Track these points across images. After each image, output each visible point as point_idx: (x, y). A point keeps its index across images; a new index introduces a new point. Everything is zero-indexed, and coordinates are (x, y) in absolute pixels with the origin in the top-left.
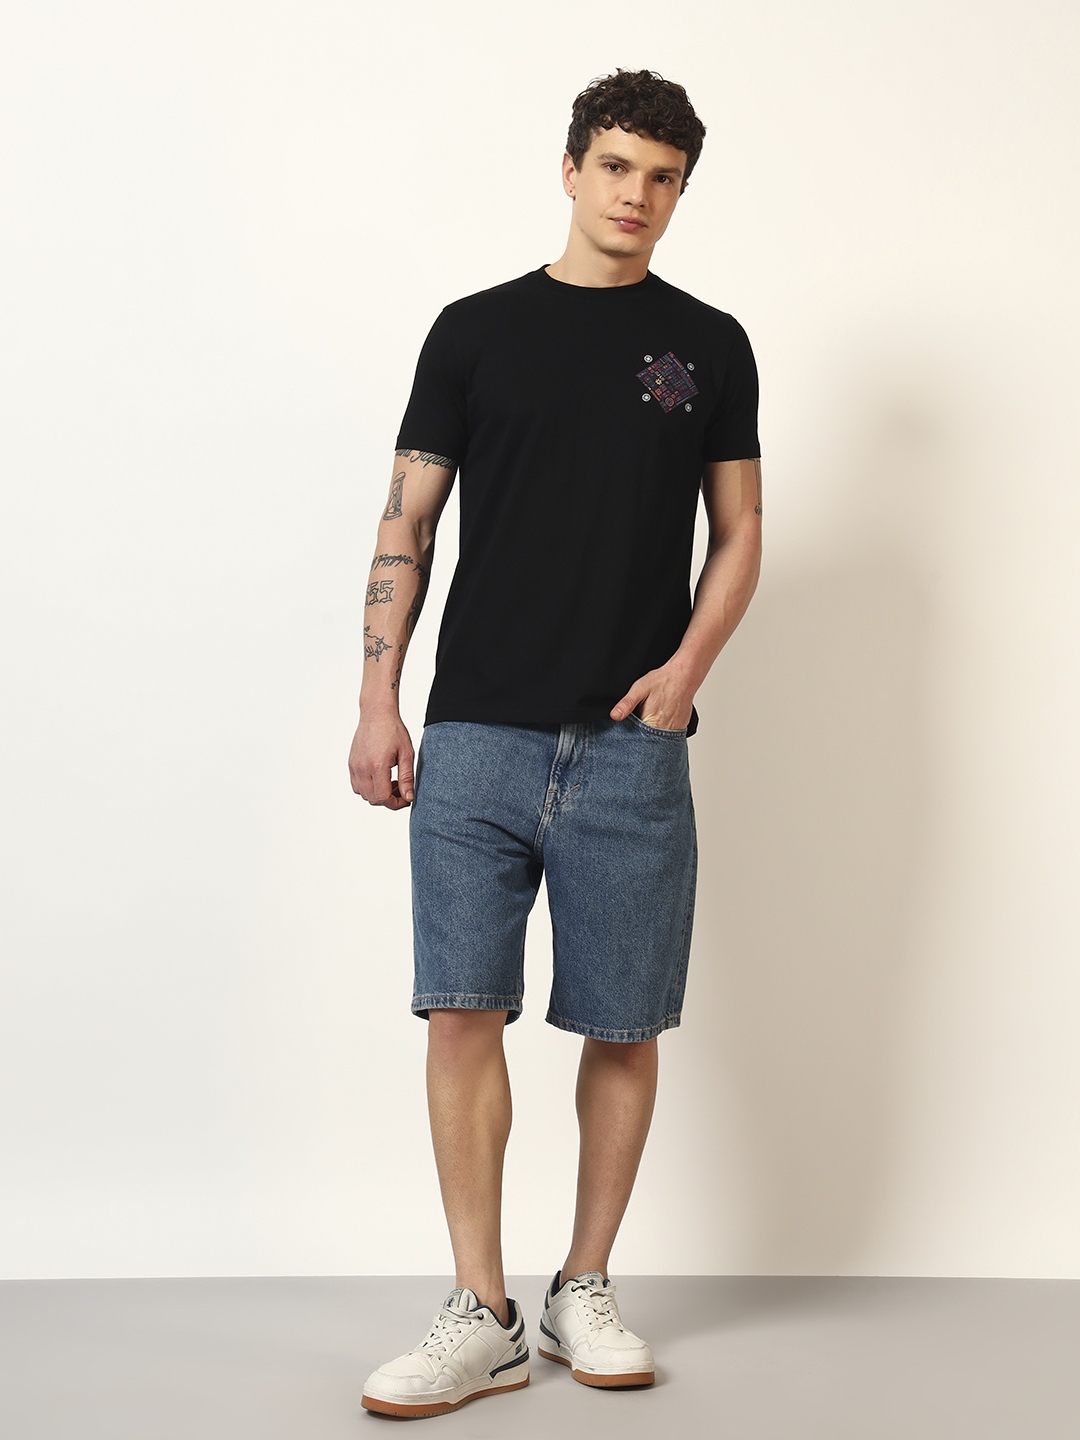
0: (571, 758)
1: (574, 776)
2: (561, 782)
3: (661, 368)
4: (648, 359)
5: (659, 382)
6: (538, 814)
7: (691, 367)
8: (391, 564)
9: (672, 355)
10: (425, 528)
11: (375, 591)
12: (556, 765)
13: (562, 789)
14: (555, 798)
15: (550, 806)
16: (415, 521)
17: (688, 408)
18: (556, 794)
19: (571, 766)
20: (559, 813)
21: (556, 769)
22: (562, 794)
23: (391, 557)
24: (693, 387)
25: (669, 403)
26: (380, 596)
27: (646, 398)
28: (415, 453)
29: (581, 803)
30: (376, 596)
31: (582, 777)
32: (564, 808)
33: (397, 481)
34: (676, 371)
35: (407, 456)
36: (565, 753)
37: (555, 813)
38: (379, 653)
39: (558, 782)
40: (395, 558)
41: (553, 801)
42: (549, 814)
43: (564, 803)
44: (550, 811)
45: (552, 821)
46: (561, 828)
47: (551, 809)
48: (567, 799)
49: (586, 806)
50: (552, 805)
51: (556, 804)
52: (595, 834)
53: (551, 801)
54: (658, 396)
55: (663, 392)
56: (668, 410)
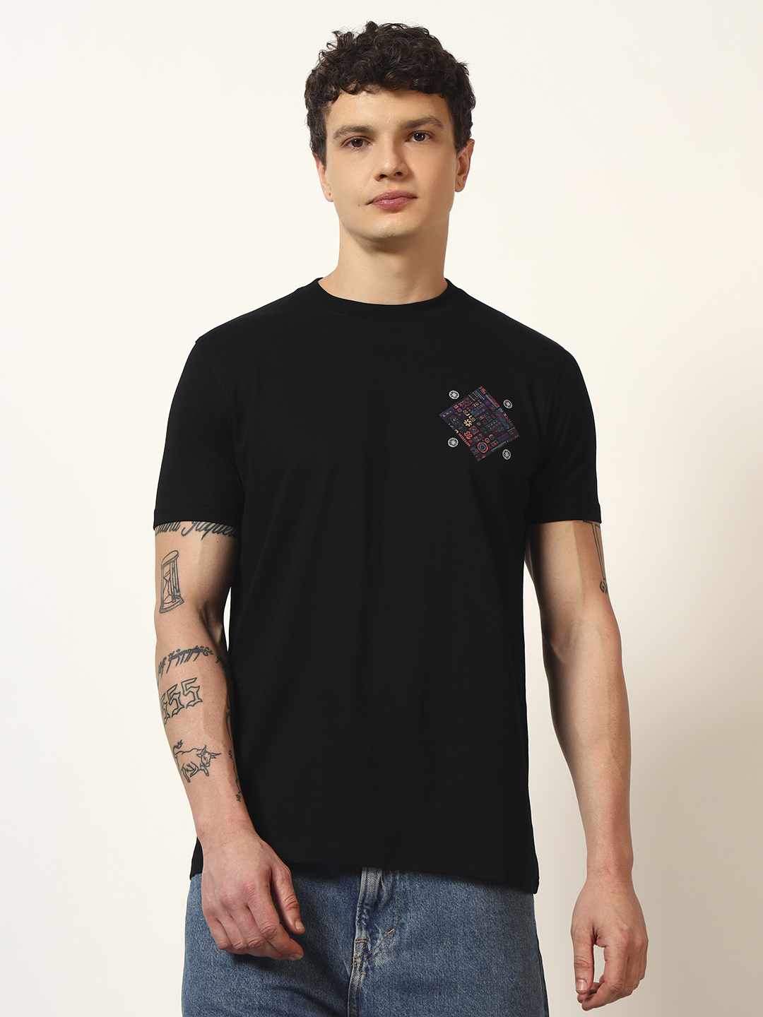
0: (379, 896)
1: (386, 919)
2: (371, 928)
3: (471, 407)
4: (454, 395)
5: (468, 423)
6: (346, 971)
7: (508, 404)
8: (188, 659)
9: (484, 391)
10: (212, 616)
11: (176, 697)
12: (362, 907)
13: (373, 936)
14: (366, 950)
15: (359, 960)
16: (200, 608)
17: (507, 455)
18: (365, 945)
19: (380, 906)
20: (373, 969)
21: (361, 912)
22: (373, 944)
23: (185, 652)
24: (511, 429)
25: (482, 449)
26: (185, 700)
27: (453, 443)
28: (187, 525)
29: (398, 950)
30: (178, 702)
31: (396, 918)
32: (378, 961)
33: (168, 563)
34: (489, 411)
35: (176, 530)
36: (370, 890)
37: (367, 969)
38: (205, 766)
39: (367, 928)
40: (190, 652)
41: (363, 954)
42: (359, 970)
43: (376, 954)
44: (361, 967)
45: (364, 980)
46: (377, 987)
47: (362, 964)
48: (380, 949)
49: (406, 955)
50: (363, 959)
51: (368, 958)
52: (422, 990)
53: (359, 954)
54: (468, 440)
55: (474, 436)
56: (481, 457)
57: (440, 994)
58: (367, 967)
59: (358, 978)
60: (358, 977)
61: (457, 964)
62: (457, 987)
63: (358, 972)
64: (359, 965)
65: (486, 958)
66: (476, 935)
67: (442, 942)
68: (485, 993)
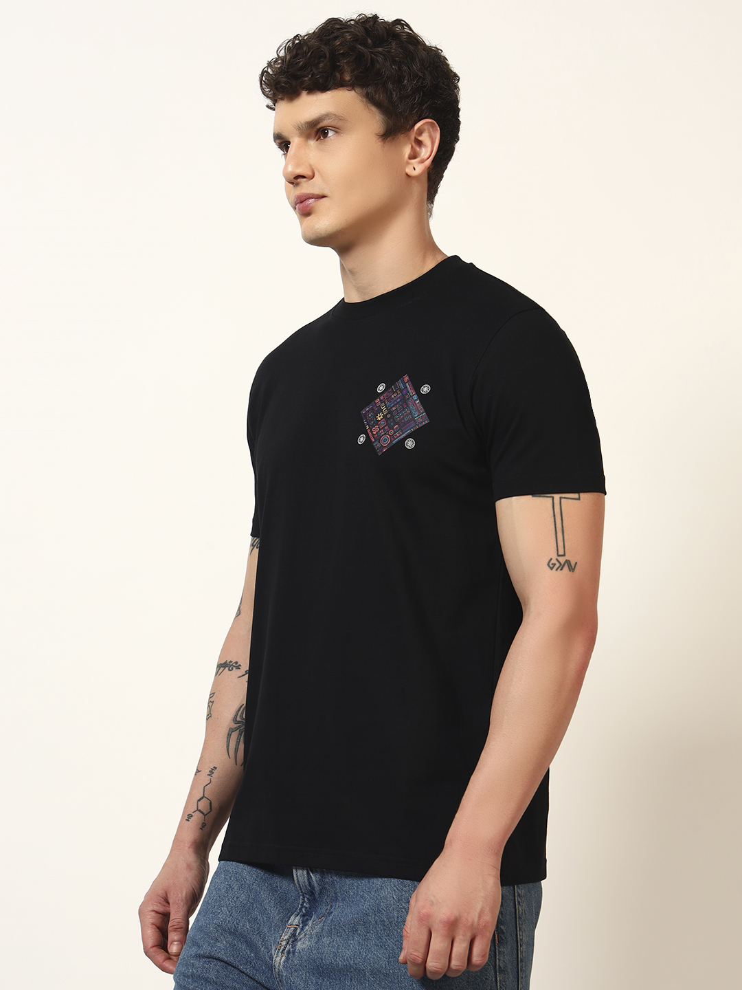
0: (312, 886)
2: (306, 915)
3: (389, 398)
4: (381, 388)
5: (380, 417)
6: (271, 952)
7: (425, 389)
9: (406, 379)
12: (303, 896)
13: (305, 923)
14: (294, 935)
15: (284, 943)
18: (295, 929)
19: (316, 895)
20: (294, 952)
21: (304, 900)
22: (302, 929)
24: (421, 416)
25: (385, 442)
27: (362, 439)
31: (328, 908)
32: (299, 945)
34: (404, 400)
36: (301, 881)
37: (289, 952)
39: (303, 915)
41: (290, 938)
42: (282, 952)
43: (301, 939)
44: (284, 950)
45: (284, 962)
46: (295, 970)
47: (285, 947)
48: (306, 935)
49: (326, 940)
50: (288, 943)
51: (293, 942)
52: (335, 976)
53: (286, 937)
54: (373, 435)
55: (380, 430)
56: (382, 450)
57: (351, 980)
58: (289, 951)
59: (279, 960)
60: (279, 958)
61: (367, 953)
62: (365, 974)
63: (280, 954)
64: (283, 947)
65: (395, 947)
66: (386, 924)
67: (357, 930)
68: (392, 982)
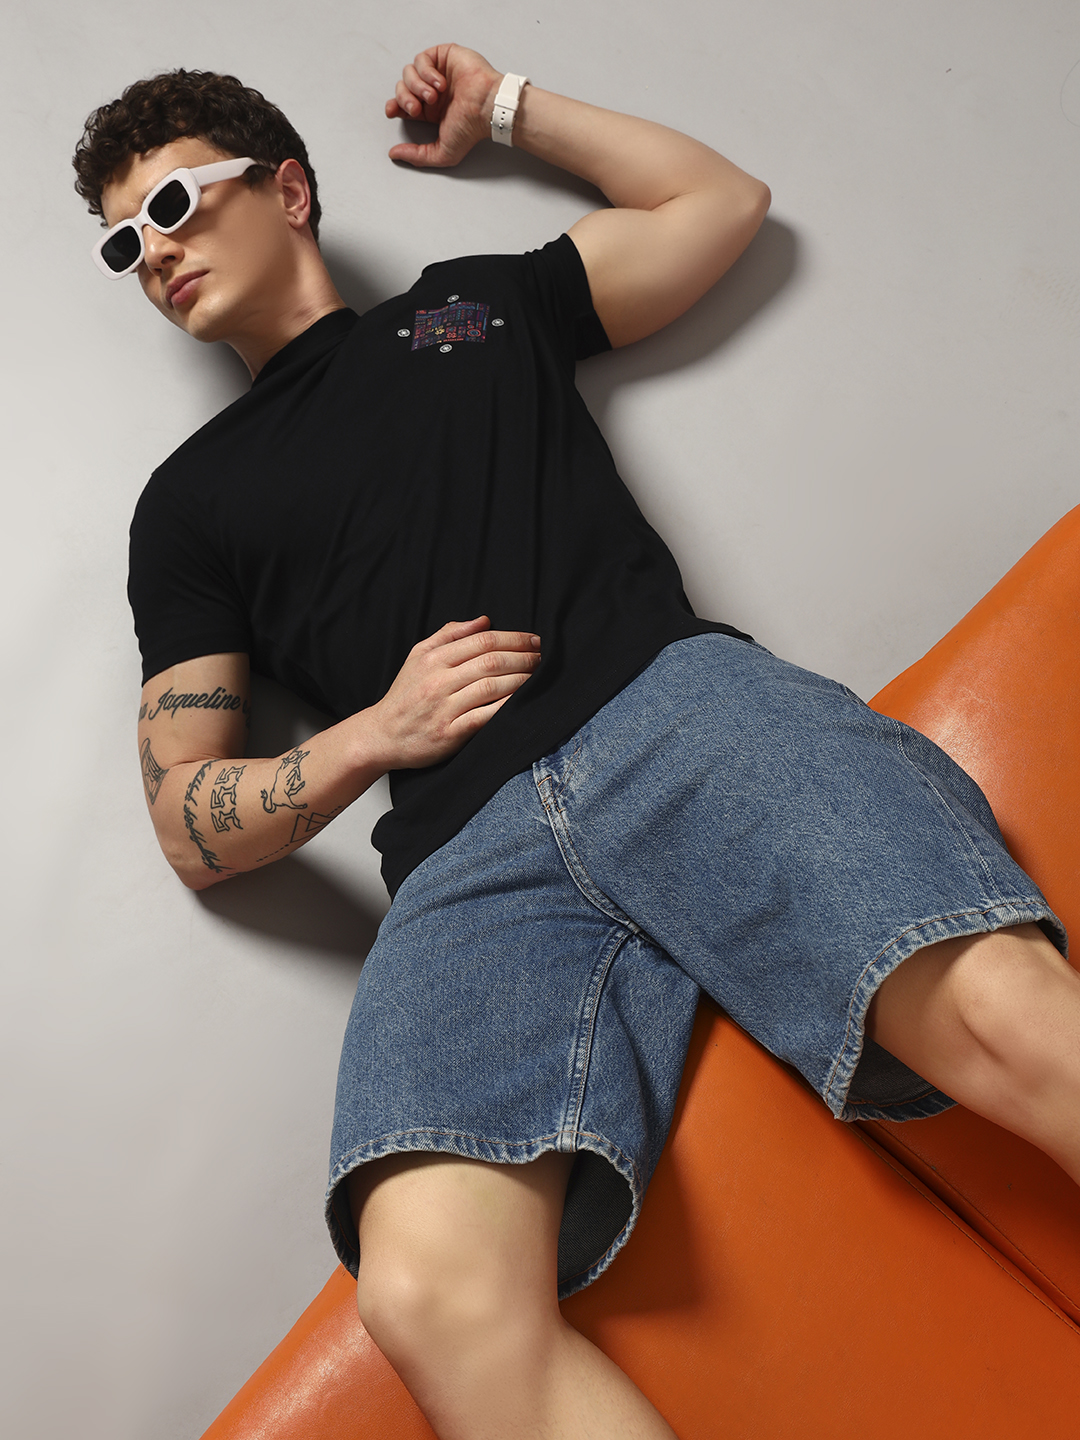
5: (440, 332)
9: (422, 312)
13: (557, 767)
20: (572, 798)
24: (478, 306)
41: (553, 791)
43: (569, 780)
44: (557, 807)
45: (568, 816)
46: (588, 812)
47: (556, 803)
48: (571, 772)
50: (555, 797)
51: (560, 790)
53: (548, 794)
58: (564, 801)
59: (559, 820)
63: (556, 813)
64: (553, 806)
